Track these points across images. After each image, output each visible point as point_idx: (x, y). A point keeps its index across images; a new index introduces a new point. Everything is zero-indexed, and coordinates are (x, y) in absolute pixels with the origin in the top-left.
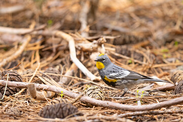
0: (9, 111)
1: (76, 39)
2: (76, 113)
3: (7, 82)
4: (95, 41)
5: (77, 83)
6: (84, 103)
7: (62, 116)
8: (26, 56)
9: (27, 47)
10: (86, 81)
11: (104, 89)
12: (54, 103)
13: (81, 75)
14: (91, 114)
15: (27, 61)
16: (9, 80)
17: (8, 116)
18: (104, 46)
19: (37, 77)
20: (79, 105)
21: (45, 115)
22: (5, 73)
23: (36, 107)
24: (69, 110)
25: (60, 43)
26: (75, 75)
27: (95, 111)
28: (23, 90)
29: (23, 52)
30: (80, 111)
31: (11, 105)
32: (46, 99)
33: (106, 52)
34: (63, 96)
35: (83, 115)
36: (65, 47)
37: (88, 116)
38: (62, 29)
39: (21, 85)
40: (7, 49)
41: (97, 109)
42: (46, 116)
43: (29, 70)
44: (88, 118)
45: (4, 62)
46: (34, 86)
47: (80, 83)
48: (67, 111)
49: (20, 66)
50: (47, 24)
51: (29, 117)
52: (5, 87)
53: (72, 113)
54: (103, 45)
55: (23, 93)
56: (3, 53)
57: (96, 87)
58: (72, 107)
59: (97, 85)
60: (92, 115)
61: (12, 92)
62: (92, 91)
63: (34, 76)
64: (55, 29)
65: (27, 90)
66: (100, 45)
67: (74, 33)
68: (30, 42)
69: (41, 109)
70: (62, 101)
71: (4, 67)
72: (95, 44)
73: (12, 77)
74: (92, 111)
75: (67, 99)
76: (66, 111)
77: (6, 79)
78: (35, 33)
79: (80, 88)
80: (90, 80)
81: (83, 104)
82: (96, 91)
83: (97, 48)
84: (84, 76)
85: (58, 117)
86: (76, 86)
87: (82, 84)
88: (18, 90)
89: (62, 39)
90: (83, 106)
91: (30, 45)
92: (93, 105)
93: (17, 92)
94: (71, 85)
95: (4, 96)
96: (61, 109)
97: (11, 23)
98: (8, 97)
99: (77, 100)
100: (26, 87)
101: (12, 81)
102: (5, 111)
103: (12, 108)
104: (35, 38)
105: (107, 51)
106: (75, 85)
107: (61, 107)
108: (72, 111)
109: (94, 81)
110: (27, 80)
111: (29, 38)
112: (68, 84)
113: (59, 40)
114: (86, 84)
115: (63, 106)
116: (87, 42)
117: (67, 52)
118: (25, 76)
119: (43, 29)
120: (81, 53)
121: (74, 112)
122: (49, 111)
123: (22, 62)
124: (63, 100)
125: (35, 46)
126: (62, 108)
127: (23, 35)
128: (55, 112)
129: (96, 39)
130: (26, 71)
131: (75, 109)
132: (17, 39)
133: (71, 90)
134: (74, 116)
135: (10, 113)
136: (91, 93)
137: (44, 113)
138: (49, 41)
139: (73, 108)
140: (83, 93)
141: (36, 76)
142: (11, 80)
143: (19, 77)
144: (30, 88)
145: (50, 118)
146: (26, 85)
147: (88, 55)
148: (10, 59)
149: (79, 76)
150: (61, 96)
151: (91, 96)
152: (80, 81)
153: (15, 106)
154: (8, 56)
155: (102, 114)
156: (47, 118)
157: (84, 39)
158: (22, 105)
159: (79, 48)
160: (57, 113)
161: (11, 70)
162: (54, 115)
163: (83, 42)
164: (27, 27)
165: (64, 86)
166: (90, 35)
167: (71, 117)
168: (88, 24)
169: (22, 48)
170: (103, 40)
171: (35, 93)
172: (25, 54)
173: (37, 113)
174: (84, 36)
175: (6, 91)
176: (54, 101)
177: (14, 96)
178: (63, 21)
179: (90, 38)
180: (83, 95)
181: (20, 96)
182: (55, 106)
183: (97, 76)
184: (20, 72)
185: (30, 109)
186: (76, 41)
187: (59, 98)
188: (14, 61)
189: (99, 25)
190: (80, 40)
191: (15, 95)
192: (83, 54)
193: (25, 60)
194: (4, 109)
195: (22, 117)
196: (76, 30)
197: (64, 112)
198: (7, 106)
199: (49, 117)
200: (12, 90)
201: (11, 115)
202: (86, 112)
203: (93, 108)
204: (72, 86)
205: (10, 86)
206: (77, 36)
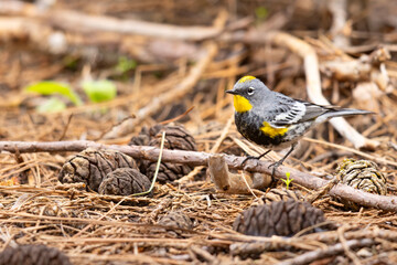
0: (164, 220)
1: (320, 51)
2: (318, 225)
3: (162, 152)
4: (365, 58)
5: (323, 154)
6: (339, 201)
7: (287, 232)
8: (207, 91)
9: (207, 70)
10: (343, 149)
11: (384, 169)
12: (270, 200)
13: (332, 136)
14: (355, 226)
15: (209, 103)
16: (165, 147)
17: (163, 230)
18: (387, 67)
19: (231, 140)
20: (326, 205)
21: (248, 227)
22: (158, 129)
23: (226, 209)
24: (304, 216)
25: (283, 60)
26: (319, 135)
27: (363, 220)
28: (197, 170)
29: (199, 81)
30: (330, 218)
31: (170, 205)
32: (252, 191)
33: (390, 83)
34: (291, 185)
35: (336, 229)
36: (295, 71)
37: (347, 231)
38: (289, 28)
39: (194, 160)
40: (161, 75)
41: (368, 215)
42: (250, 229)
43: (213, 124)
44: (348, 234)
45: (155, 105)
46: (222, 161)
47: (329, 154)
48: (300, 219)
49: (192, 115)
50: (255, 17)
51: (212, 233)
52: (156, 162)
53: (310, 225)
54: (383, 67)
55: (199, 177)
56: (152, 84)
57: (366, 163)
58: (309, 209)
59: (368, 159)
60: (357, 229)
61: (172, 175)
62: (356, 172)
63: (223, 137)
64: (272, 29)
65: (208, 170)
66: (376, 65)
67: (316, 38)
68: (215, 59)
69: (238, 215)
70: (289, 196)
71: (154, 116)
72: (364, 63)
73: (173, 139)
74: (358, 218)
75: (298, 192)
76: (296, 219)
77: (159, 144)
78: (227, 37)
79: (330, 166)
80: (353, 147)
81: (335, 203)
82: (367, 173)
83: (369, 74)
84: (339, 138)
85: (277, 235)
86: (321, 161)
87: (335, 157)
88: (186, 170)
89: (289, 51)
90: (337, 207)
91: (215, 65)
92: (361, 206)
93: (184, 174)
94: (309, 158)
95: (154, 184)
96: (285, 215)
97: (171, 16)
98: (163, 187)
99: (321, 194)
100: (205, 164)
101: (172, 148)
102: (156, 218)
103: (171, 212)
104: (226, 50)
105: (393, 81)
106: (318, 157)
107: (285, 210)
108: (312, 220)
109: (363, 149)
110: (207, 146)
111: (212, 49)
112: (302, 155)
113: (281, 53)
114: (342, 156)
115: (289, 207)
116: (346, 58)
117: (300, 81)
118: (202, 136)
119: (245, 29)
120: (332, 83)
121: (315, 223)
122: (257, 218)
123: (196, 104)
124: (291, 192)
125: (226, 67)
126: (288, 213)
127: (199, 43)
128: (270, 222)
129: (368, 53)
130: (204, 126)
131: (318, 216)
132: (183, 51)
133: (310, 169)
134: (314, 231)
135: (168, 224)
136: (355, 177)
137: (246, 223)
138: (259, 56)
139: (312, 213)
140: (337, 177)
141: (228, 138)
142: (171, 146)
143: (189, 139)
144: (214, 166)
145: (259, 234)
146: (204, 158)
147: (349, 89)
148: (168, 97)
149: (327, 138)
150: (285, 184)
151: (355, 185)
152: (329, 149)
153: (179, 207)
154: (164, 92)
155: (380, 227)
156: (253, 234)
157: (340, 52)
158: (195, 206)
159: (329, 74)
160: (276, 224)
161: (171, 124)
162: (270, 227)
163: (337, 58)
164: (208, 23)
165: (293, 162)
166: (355, 42)
167: (308, 233)
168: (349, 16)
169: (196, 72)
170: (382, 55)
171: (225, 176)
172: (203, 85)
173: (231, 224)
174: (340, 44)
175: (160, 171)
176: (270, 195)
177: (177, 184)
178: (290, 11)
179: (354, 50)
180: (335, 183)
181: (191, 184)
182: (271, 207)
183: (369, 137)
184: (191, 129)
185: (214, 215)
186: (322, 57)
187: (281, 190)
188: (177, 103)
189: (375, 18)
190: (329, 55)
191: (179, 181)
192: (336, 87)
193: (202, 101)
194: (153, 214)
195: (195, 232)
196: (320, 32)
197: (292, 222)
198: (160, 207)
199: (256, 232)
200: (172, 170)
201: (170, 229)
202: (342, 222)
203: (359, 213)
204: (310, 161)
205: (168, 161)
206: (324, 44)
